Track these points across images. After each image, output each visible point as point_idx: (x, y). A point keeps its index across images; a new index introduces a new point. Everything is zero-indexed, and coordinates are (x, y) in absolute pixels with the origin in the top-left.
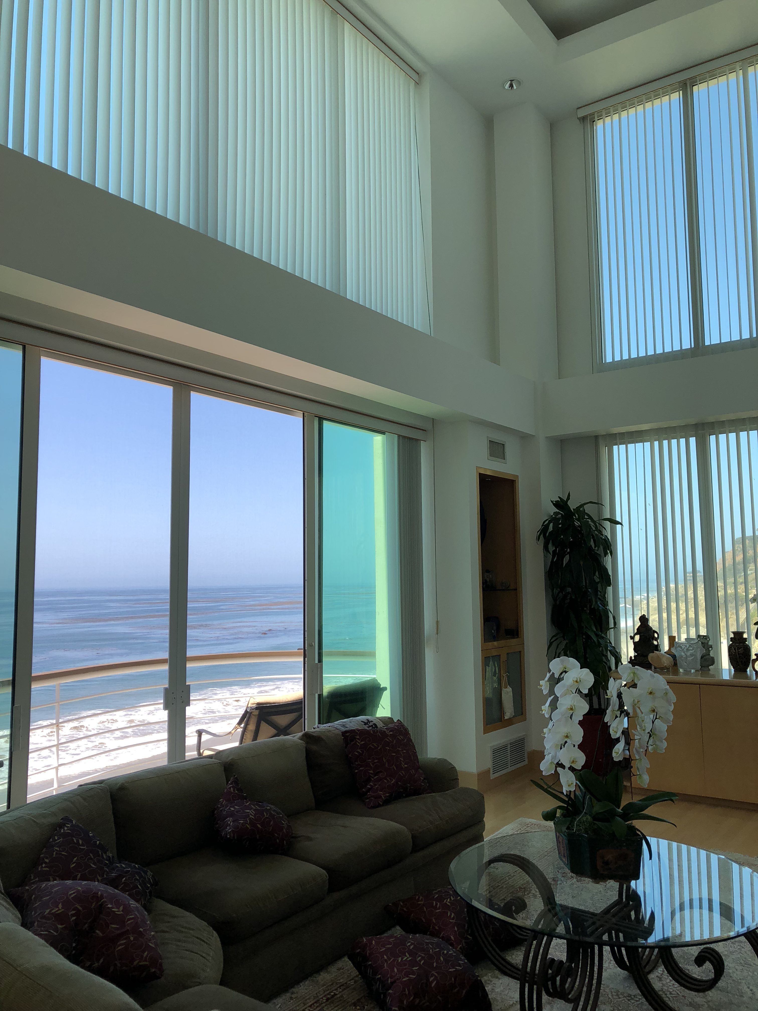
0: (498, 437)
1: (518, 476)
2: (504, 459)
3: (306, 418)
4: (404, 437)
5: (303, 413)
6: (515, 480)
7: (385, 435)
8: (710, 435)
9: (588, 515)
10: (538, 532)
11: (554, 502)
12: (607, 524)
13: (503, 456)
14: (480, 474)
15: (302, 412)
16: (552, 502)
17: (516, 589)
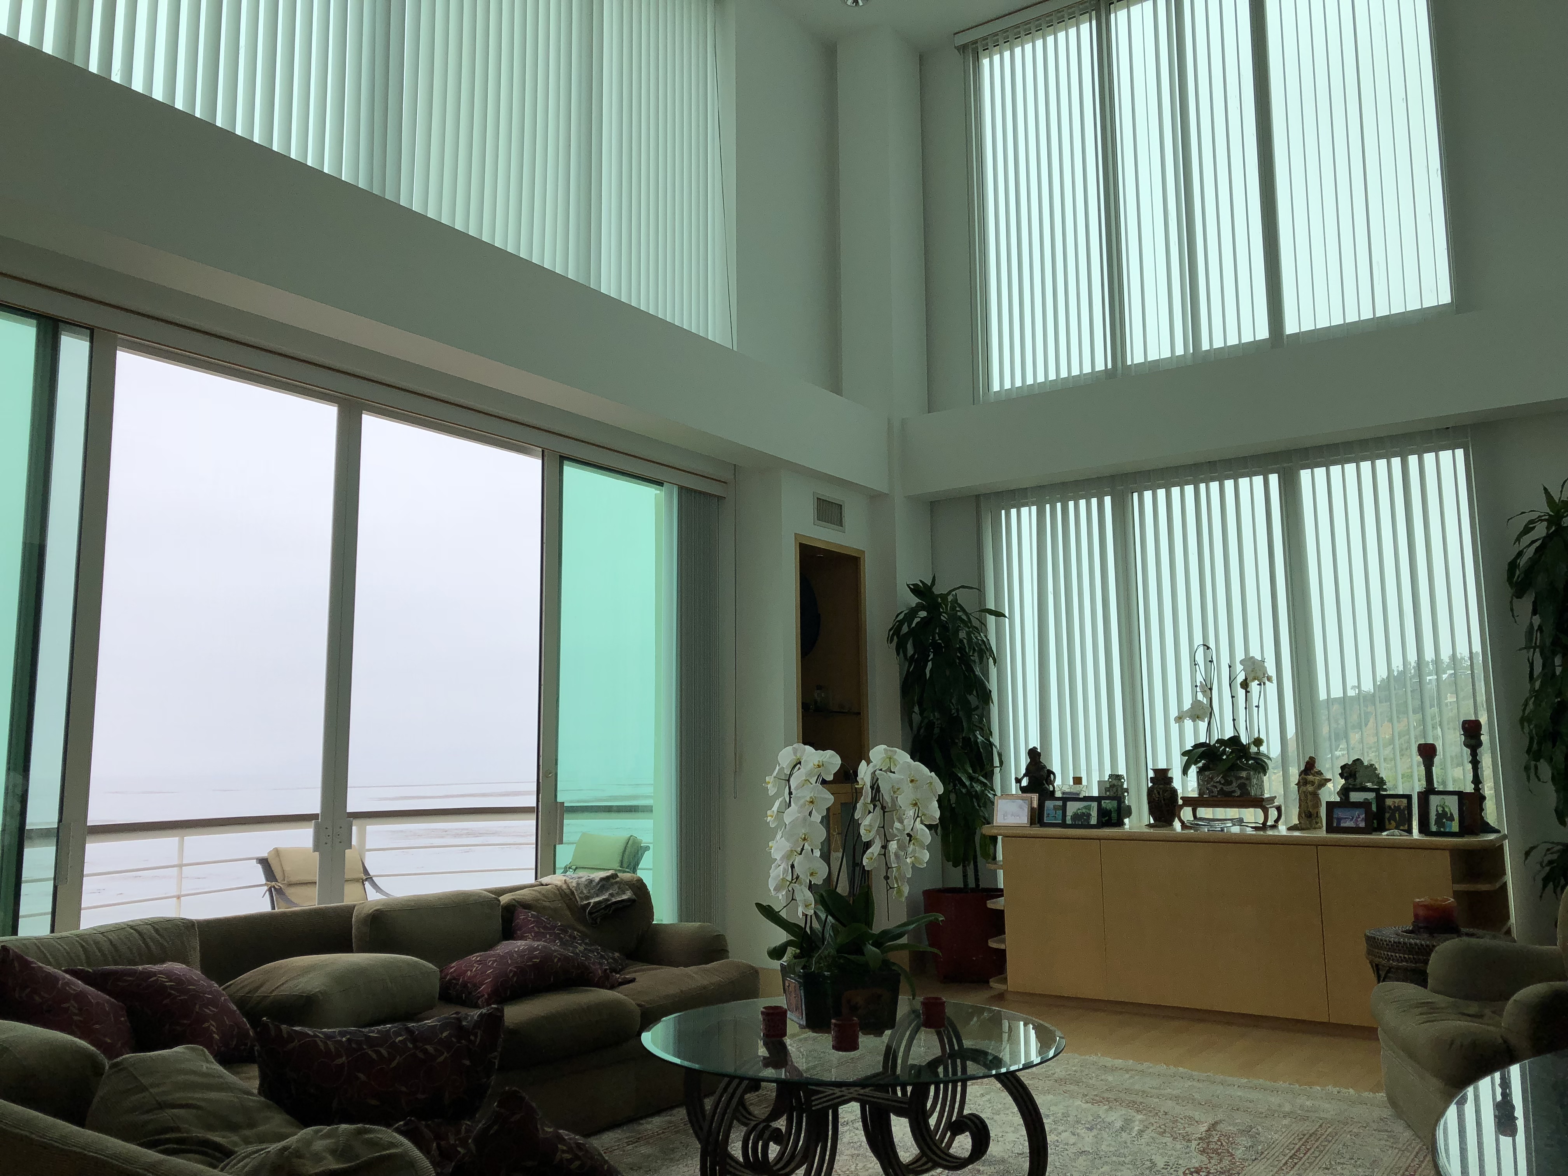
0: (832, 494)
1: (864, 552)
2: (842, 526)
3: (546, 458)
4: (687, 488)
5: (543, 451)
6: (860, 558)
7: (663, 486)
8: (1133, 493)
9: (960, 606)
10: (890, 630)
11: (912, 587)
12: (991, 620)
13: (839, 522)
14: (801, 545)
15: (540, 449)
16: (908, 585)
17: (860, 713)
